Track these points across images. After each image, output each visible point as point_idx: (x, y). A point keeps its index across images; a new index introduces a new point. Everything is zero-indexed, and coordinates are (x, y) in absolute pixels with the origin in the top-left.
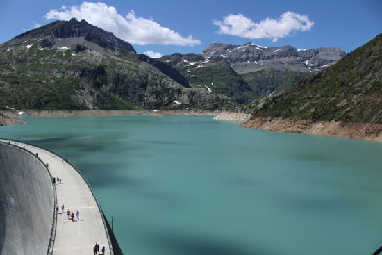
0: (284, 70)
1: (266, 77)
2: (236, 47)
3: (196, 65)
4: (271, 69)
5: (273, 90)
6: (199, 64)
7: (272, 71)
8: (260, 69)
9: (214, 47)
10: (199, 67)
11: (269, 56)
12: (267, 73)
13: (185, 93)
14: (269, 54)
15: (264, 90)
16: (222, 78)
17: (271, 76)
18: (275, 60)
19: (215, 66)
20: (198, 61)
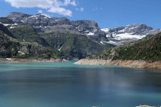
0: (66, 33)
1: (56, 37)
2: (30, 16)
3: (9, 26)
4: (58, 32)
5: (61, 45)
6: (11, 26)
7: (59, 33)
8: (51, 31)
9: (14, 14)
10: (11, 27)
11: (54, 23)
12: (56, 34)
13: (23, 46)
14: (54, 22)
15: (55, 45)
16: (30, 36)
17: (59, 36)
18: (58, 26)
19: (24, 28)
20: (10, 24)
